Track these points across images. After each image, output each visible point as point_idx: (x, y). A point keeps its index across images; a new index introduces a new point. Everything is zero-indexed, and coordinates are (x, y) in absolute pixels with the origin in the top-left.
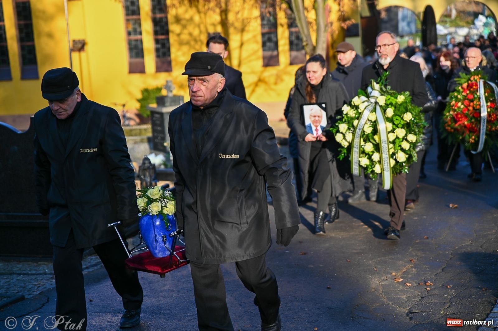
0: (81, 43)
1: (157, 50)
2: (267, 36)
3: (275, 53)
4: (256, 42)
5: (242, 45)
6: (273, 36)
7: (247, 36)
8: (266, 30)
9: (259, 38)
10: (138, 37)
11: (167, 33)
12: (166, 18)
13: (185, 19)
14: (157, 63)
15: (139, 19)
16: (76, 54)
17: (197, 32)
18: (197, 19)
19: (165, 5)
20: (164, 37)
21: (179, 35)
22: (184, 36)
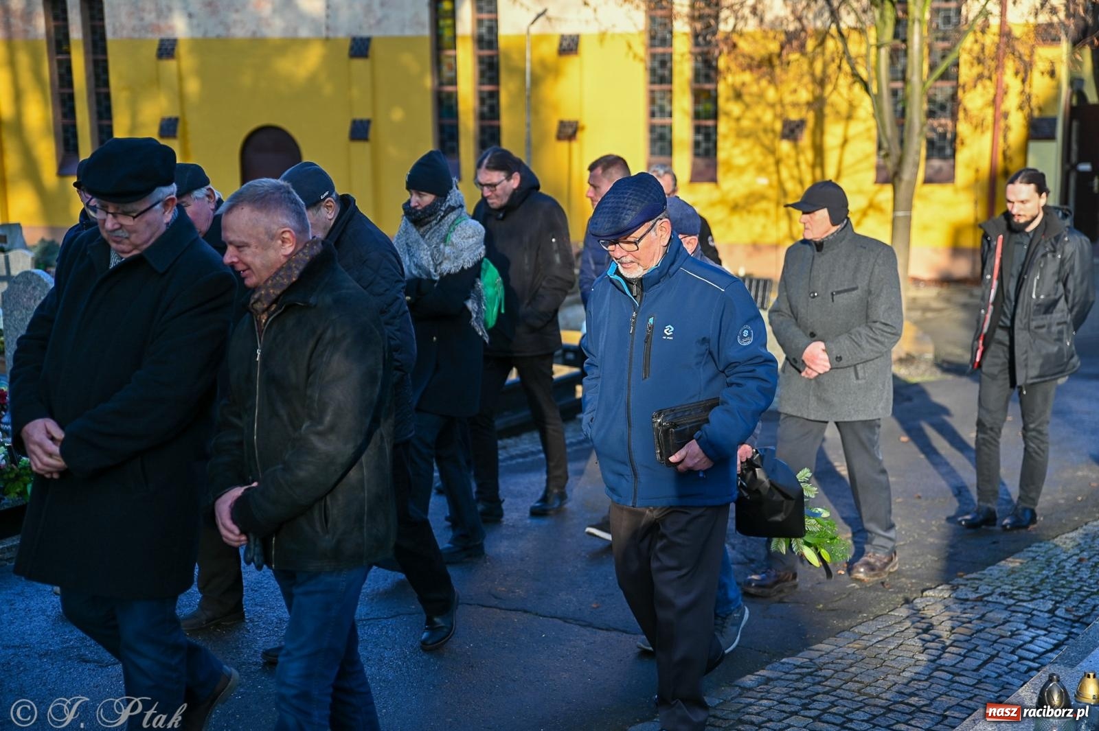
0: (572, 127)
1: (697, 144)
4: (869, 138)
5: (845, 142)
7: (855, 128)
9: (873, 133)
10: (666, 121)
11: (715, 116)
12: (716, 90)
13: (751, 95)
14: (694, 166)
15: (671, 91)
16: (564, 145)
17: (768, 117)
18: (771, 94)
19: (716, 69)
20: (710, 123)
21: (738, 119)
22: (745, 123)
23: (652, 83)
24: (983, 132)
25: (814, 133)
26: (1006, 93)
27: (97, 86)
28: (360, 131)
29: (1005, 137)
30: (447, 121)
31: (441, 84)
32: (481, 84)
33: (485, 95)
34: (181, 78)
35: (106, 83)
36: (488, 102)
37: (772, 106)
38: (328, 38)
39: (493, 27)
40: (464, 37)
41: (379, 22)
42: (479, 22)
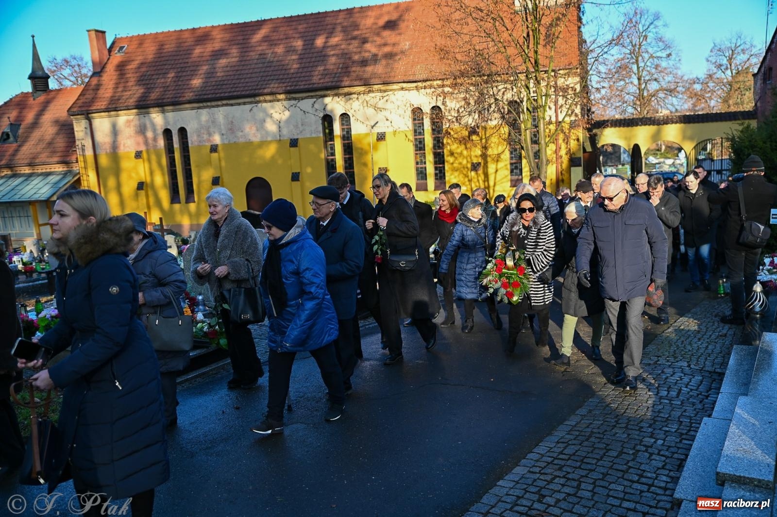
2: (514, 165)
3: (521, 177)
4: (507, 169)
5: (497, 170)
6: (518, 165)
7: (500, 165)
8: (514, 161)
9: (509, 167)
10: (424, 166)
11: (443, 162)
12: (443, 152)
14: (436, 183)
15: (424, 153)
17: (465, 162)
18: (465, 153)
19: (442, 144)
20: (441, 165)
21: (452, 164)
22: (455, 165)
23: (416, 150)
24: (552, 164)
25: (484, 167)
27: (186, 166)
28: (295, 177)
29: (561, 166)
31: (328, 156)
32: (345, 155)
33: (347, 159)
34: (220, 160)
35: (189, 165)
36: (348, 162)
37: (466, 158)
38: (280, 140)
39: (349, 131)
40: (337, 136)
41: (301, 132)
42: (343, 130)
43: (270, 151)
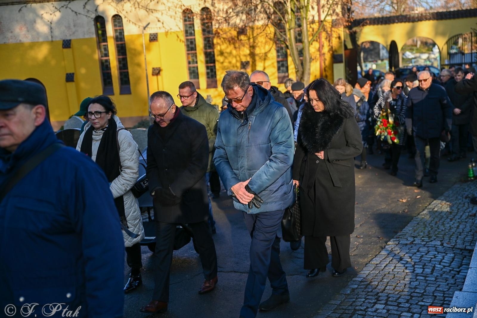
0: (158, 70)
1: (208, 74)
2: (281, 63)
3: (287, 74)
4: (274, 67)
6: (285, 63)
7: (268, 63)
8: (280, 59)
9: (276, 64)
10: (195, 65)
11: (214, 62)
12: (214, 52)
13: (226, 52)
14: (207, 82)
15: (196, 53)
16: (155, 77)
17: (234, 61)
18: (234, 52)
19: (213, 44)
20: (212, 65)
21: (222, 63)
22: (226, 64)
23: (188, 50)
24: (316, 61)
25: (252, 66)
26: (323, 46)
28: (70, 78)
29: (324, 62)
30: (106, 71)
31: (102, 57)
32: (119, 55)
33: (121, 60)
36: (122, 62)
37: (236, 57)
38: (52, 41)
39: (122, 32)
40: (111, 37)
41: (74, 33)
42: (116, 31)
43: (43, 52)
